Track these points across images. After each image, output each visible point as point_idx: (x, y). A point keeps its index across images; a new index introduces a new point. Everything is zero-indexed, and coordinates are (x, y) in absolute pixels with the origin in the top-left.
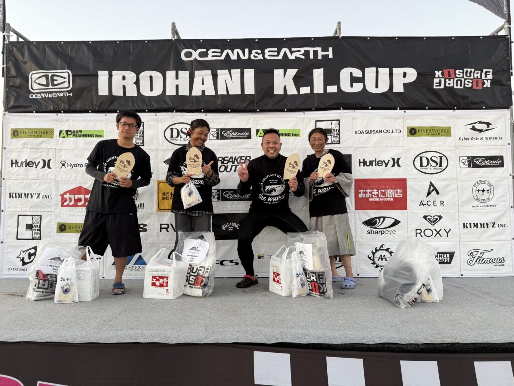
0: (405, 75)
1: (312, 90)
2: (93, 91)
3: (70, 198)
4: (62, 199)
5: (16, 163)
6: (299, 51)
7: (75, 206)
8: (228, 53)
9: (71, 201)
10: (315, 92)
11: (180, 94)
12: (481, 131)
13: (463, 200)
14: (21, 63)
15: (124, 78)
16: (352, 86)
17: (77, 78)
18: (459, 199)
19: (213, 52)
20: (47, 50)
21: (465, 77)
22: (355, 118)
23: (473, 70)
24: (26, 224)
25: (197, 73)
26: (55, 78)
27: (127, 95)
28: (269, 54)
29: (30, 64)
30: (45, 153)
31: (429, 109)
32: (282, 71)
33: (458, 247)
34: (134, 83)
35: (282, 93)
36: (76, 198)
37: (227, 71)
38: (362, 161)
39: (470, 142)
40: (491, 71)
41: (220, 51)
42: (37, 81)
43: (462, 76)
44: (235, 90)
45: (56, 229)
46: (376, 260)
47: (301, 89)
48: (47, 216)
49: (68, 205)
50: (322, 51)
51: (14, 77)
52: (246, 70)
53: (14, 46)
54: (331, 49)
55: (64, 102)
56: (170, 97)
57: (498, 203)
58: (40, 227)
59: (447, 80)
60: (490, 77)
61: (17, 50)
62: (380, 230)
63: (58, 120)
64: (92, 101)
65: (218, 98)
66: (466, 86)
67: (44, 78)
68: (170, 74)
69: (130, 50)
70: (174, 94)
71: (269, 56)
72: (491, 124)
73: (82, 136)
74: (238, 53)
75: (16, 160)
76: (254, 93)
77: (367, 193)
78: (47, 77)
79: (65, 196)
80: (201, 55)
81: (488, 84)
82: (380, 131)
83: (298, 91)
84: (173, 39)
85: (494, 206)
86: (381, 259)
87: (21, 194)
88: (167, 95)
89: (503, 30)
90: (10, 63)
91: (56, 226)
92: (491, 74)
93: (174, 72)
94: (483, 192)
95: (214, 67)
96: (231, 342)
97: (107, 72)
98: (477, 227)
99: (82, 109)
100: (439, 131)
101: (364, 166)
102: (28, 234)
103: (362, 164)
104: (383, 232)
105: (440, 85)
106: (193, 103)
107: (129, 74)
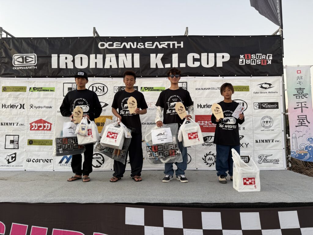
0: (223, 57)
1: (172, 65)
2: (49, 66)
3: (35, 126)
4: (31, 126)
5: (5, 106)
6: (165, 44)
7: (38, 130)
8: (125, 45)
9: (35, 127)
10: (173, 66)
11: (97, 67)
12: (266, 88)
13: (255, 127)
14: (8, 50)
15: (66, 58)
16: (194, 63)
17: (40, 58)
18: (254, 126)
19: (116, 44)
20: (23, 42)
21: (257, 58)
22: (195, 81)
23: (261, 54)
24: (11, 141)
25: (107, 55)
26: (27, 58)
27: (68, 68)
28: (147, 45)
29: (13, 50)
30: (21, 100)
31: (237, 76)
32: (155, 55)
33: (253, 153)
34: (72, 61)
35: (155, 67)
36: (39, 125)
37: (124, 55)
38: (199, 105)
39: (260, 95)
40: (271, 55)
41: (120, 43)
42: (17, 60)
43: (255, 58)
44: (129, 65)
45: (27, 143)
46: (207, 160)
47: (165, 65)
48: (22, 136)
49: (34, 130)
50: (177, 44)
51: (4, 58)
52: (135, 54)
53: (4, 40)
54: (182, 43)
55: (32, 72)
56: (92, 69)
57: (275, 128)
58: (18, 142)
59: (247, 60)
60: (271, 58)
61: (6, 42)
62: (209, 143)
63: (29, 82)
64: (48, 71)
65: (119, 69)
66: (258, 63)
67: (21, 58)
68: (92, 56)
69: (70, 43)
70: (94, 67)
71: (148, 46)
72: (271, 85)
73: (42, 90)
74: (130, 44)
75: (5, 104)
76: (139, 67)
77: (202, 123)
78: (23, 57)
79: (32, 124)
80: (110, 45)
81: (270, 62)
82: (209, 89)
83: (164, 66)
84: (94, 37)
85: (273, 130)
86: (209, 160)
87: (8, 123)
88: (90, 68)
89: (279, 32)
90: (2, 50)
91: (27, 141)
92: (271, 56)
93: (94, 55)
94: (267, 123)
95: (116, 52)
96: (113, 202)
97: (57, 55)
98: (264, 142)
99: (43, 76)
100: (242, 88)
101: (200, 108)
102: (12, 146)
103: (199, 107)
104: (211, 145)
105: (243, 63)
106: (105, 72)
107: (69, 56)
